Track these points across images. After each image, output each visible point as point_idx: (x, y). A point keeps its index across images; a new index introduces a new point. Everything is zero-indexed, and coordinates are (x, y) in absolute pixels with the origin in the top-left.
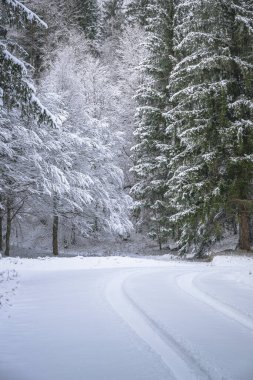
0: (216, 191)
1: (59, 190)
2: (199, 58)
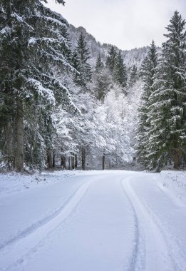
2: (160, 91)
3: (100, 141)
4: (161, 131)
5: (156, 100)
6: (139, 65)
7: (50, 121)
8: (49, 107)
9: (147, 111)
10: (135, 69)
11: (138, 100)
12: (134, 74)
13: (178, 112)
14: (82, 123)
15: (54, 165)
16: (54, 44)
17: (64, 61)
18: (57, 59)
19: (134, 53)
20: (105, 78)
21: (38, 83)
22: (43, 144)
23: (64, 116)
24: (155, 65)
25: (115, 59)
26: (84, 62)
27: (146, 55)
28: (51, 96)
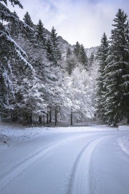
0: (119, 104)
1: (69, 105)
2: (113, 63)
3: (67, 102)
4: (116, 93)
5: (110, 70)
11: (97, 73)
26: (56, 46)
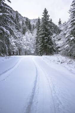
0: (43, 48)
2: (41, 32)
3: (24, 47)
4: (42, 44)
5: (40, 35)
6: (35, 24)
7: (9, 40)
8: (8, 36)
9: (38, 38)
10: (34, 25)
11: (35, 35)
12: (34, 27)
13: (46, 39)
14: (19, 42)
15: (11, 54)
16: (8, 16)
17: (12, 22)
18: (10, 20)
19: (33, 20)
20: (25, 28)
21: (4, 28)
22: (7, 47)
23: (13, 39)
24: (40, 24)
25: (28, 22)
26: (18, 22)
27: (37, 21)
28: (9, 32)
